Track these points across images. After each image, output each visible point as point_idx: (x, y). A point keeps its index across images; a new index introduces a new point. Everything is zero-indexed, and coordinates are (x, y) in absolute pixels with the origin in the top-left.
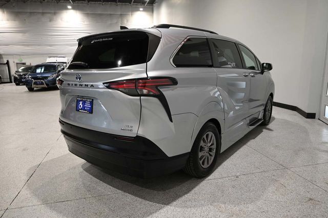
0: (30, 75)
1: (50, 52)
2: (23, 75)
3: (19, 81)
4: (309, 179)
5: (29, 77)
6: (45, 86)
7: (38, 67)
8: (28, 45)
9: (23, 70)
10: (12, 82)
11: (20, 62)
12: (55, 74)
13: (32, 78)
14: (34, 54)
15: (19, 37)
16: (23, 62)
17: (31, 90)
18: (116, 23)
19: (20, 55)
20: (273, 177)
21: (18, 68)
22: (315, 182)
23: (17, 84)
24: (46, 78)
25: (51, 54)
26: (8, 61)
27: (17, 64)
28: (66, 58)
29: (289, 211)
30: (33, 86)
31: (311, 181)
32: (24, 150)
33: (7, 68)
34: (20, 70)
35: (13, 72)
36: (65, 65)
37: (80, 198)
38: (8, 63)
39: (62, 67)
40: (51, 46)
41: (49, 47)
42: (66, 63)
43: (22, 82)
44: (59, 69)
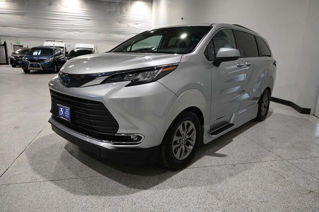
0: (26, 57)
1: (48, 36)
2: (19, 57)
3: (15, 63)
4: (308, 171)
5: (25, 59)
6: (41, 68)
7: (35, 49)
8: (26, 28)
9: (20, 52)
10: (8, 64)
11: (17, 44)
12: (52, 57)
13: (28, 60)
14: (31, 37)
15: (18, 19)
16: (20, 44)
17: (27, 72)
18: (116, 11)
19: (18, 37)
20: (271, 168)
21: (15, 50)
22: (315, 174)
23: (14, 66)
24: (43, 60)
25: (48, 38)
26: (5, 42)
27: (14, 46)
28: (64, 43)
29: (289, 203)
30: (29, 68)
31: (311, 174)
32: (16, 127)
33: (4, 49)
34: (17, 52)
35: (10, 54)
36: (62, 49)
37: (71, 178)
38: (5, 45)
39: (59, 52)
40: (49, 30)
41: (47, 32)
42: (63, 48)
43: (19, 64)
44: (56, 53)
